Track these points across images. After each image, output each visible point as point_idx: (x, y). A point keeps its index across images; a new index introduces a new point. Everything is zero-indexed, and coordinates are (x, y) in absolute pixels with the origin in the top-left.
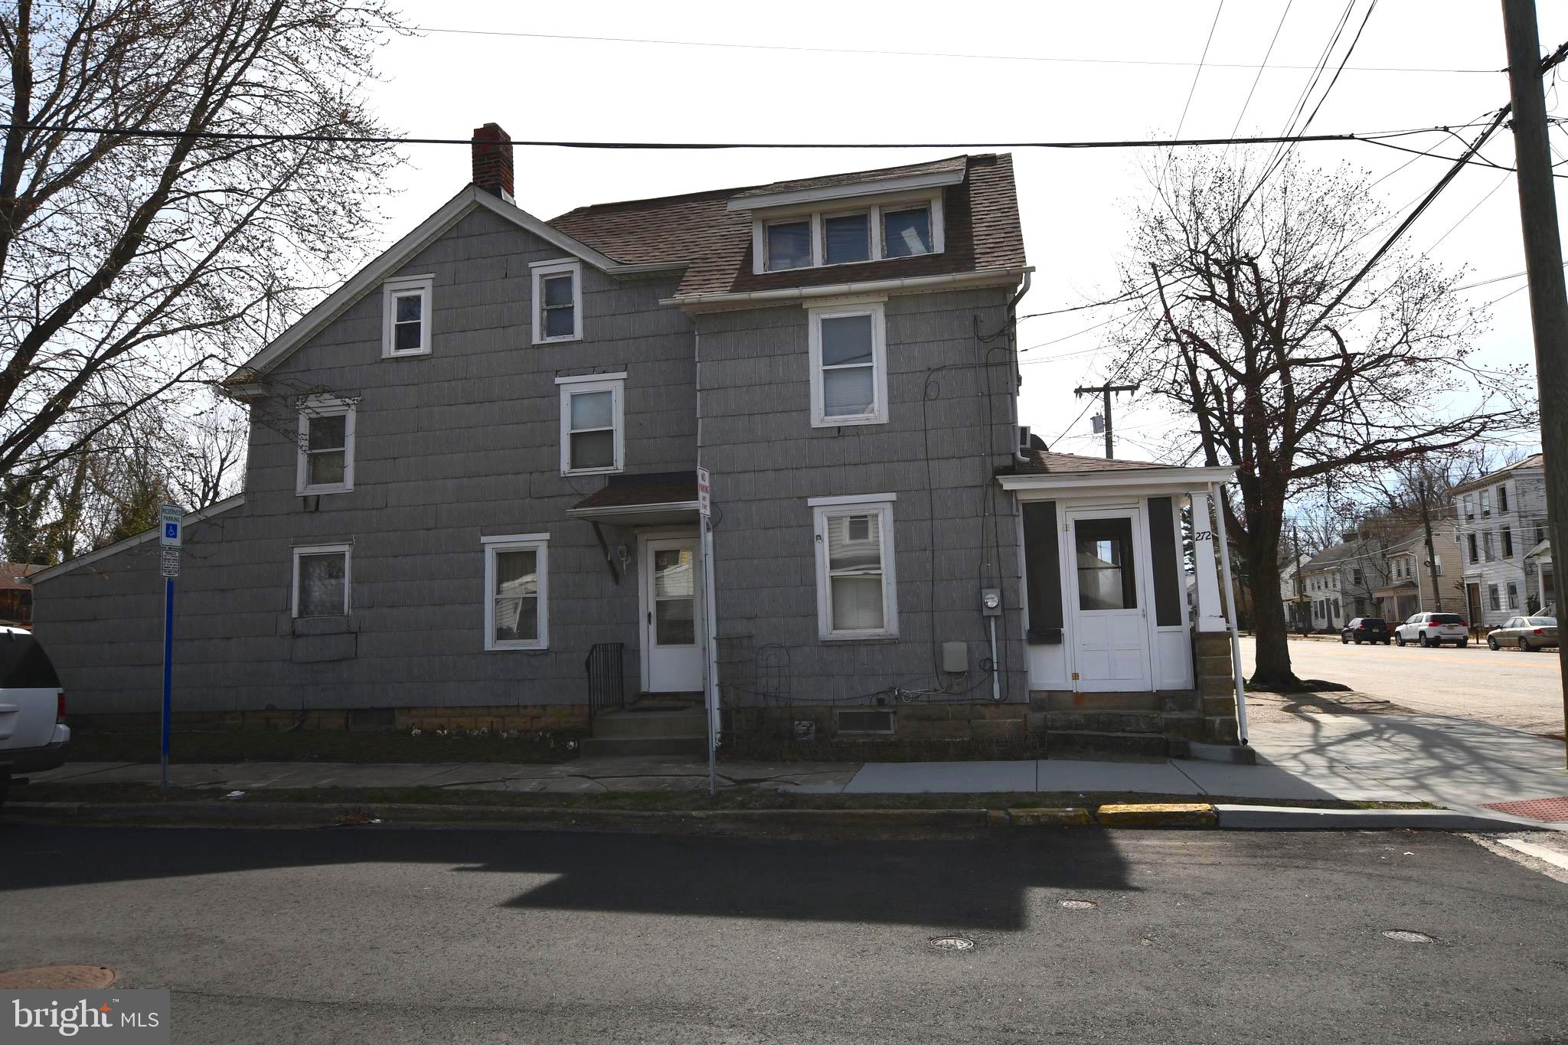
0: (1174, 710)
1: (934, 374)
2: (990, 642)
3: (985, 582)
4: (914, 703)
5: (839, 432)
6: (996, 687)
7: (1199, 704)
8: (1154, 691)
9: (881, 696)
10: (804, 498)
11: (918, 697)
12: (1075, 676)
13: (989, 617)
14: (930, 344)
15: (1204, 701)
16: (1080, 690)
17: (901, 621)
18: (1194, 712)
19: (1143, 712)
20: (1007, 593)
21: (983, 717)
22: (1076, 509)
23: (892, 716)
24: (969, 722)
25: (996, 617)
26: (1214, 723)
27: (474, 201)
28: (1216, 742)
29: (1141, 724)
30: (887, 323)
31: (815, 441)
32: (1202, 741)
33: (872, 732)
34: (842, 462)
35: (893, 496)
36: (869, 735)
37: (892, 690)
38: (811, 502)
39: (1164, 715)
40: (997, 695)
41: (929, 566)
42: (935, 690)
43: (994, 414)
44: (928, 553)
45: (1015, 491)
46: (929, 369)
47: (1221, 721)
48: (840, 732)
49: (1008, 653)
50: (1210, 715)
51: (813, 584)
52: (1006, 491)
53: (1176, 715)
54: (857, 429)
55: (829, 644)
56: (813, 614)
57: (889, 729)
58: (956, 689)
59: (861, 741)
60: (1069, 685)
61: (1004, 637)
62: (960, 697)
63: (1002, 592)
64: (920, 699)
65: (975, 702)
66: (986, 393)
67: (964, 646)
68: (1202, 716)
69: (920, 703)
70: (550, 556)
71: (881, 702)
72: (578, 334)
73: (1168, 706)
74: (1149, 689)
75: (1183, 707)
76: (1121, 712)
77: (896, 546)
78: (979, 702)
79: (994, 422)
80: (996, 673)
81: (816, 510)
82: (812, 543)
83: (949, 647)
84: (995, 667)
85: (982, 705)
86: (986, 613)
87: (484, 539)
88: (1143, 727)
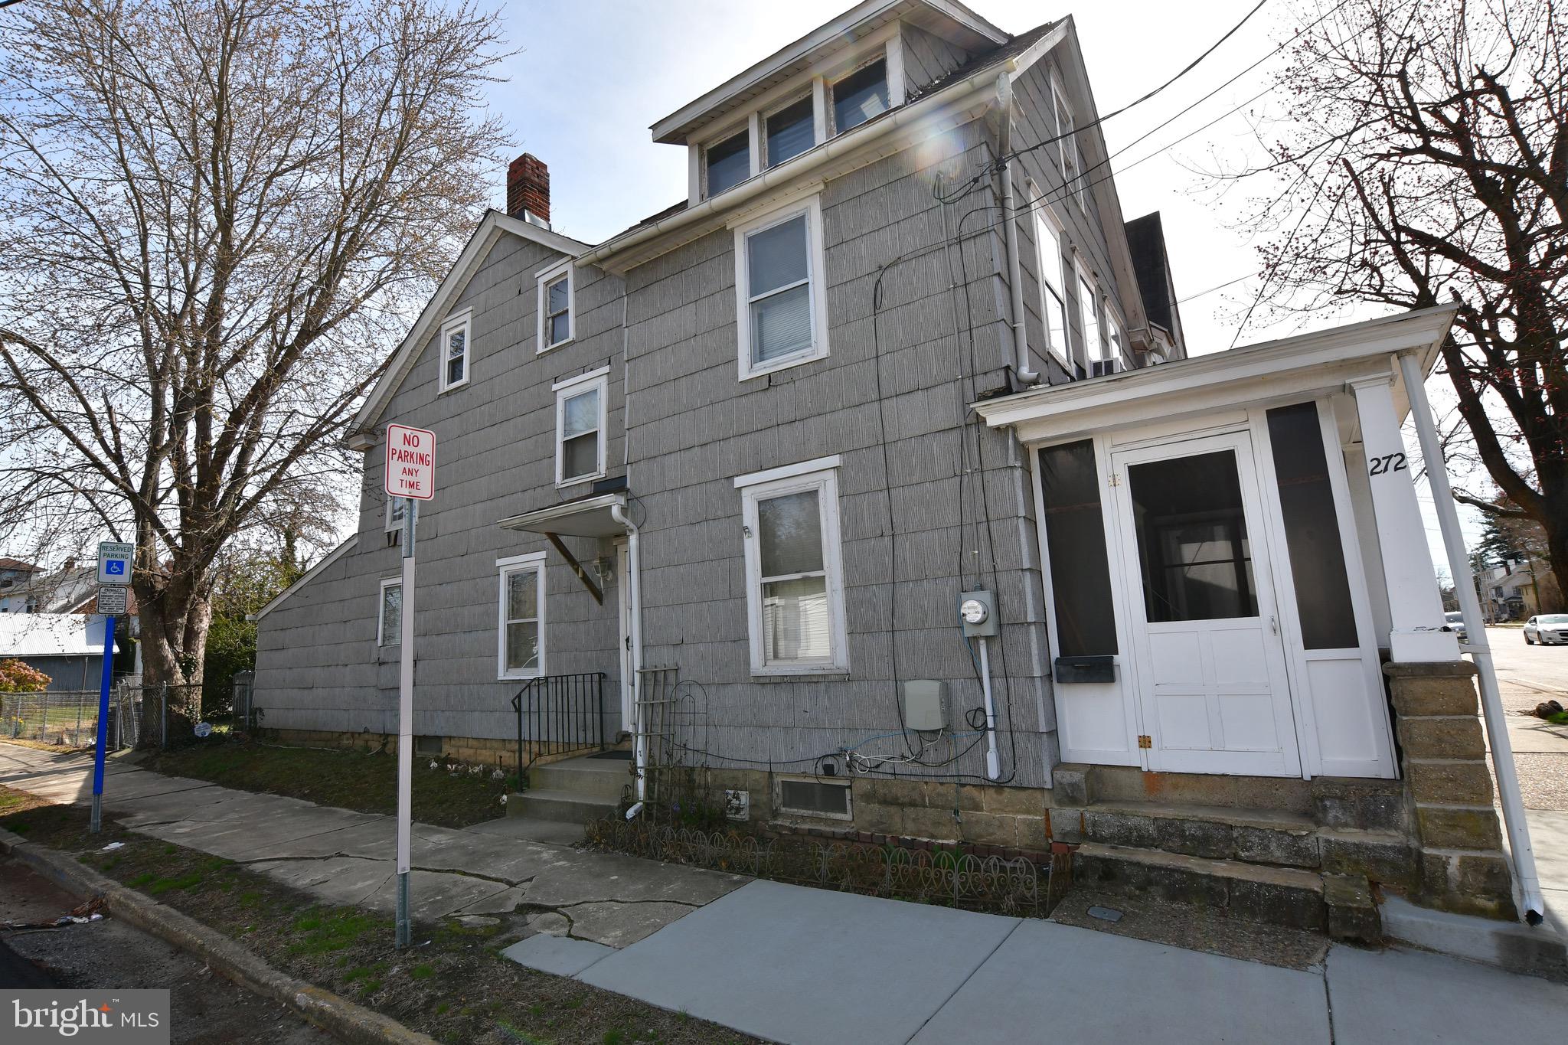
0: (1346, 825)
1: (887, 272)
2: (980, 679)
3: (970, 581)
4: (874, 776)
5: (770, 381)
6: (992, 759)
7: (1405, 818)
8: (1307, 777)
9: (829, 761)
10: (730, 478)
11: (878, 766)
12: (1145, 742)
13: (976, 638)
14: (881, 232)
15: (1415, 813)
16: (1156, 767)
17: (852, 647)
18: (1393, 833)
19: (1278, 822)
20: (1005, 598)
21: (977, 807)
22: (1129, 447)
23: (848, 791)
24: (956, 812)
25: (987, 638)
26: (1445, 865)
27: (496, 227)
28: (1450, 907)
29: (1273, 846)
30: (825, 220)
31: (744, 399)
32: (1416, 900)
33: (823, 814)
34: (775, 423)
35: (835, 460)
36: (820, 820)
37: (842, 752)
38: (739, 482)
39: (1323, 833)
40: (993, 773)
41: (888, 560)
42: (903, 757)
43: (973, 311)
44: (887, 540)
45: (1012, 428)
46: (880, 268)
47: (1464, 861)
48: (783, 809)
49: (1013, 700)
50: (1433, 845)
51: (743, 597)
52: (998, 429)
53: (1352, 836)
54: (790, 374)
55: (762, 681)
56: (742, 639)
57: (845, 811)
58: (931, 757)
59: (806, 826)
60: (1133, 757)
61: (1004, 673)
62: (941, 771)
63: (997, 597)
64: (881, 769)
65: (964, 780)
66: (961, 282)
67: (935, 687)
68: (1414, 843)
69: (881, 776)
70: (548, 576)
71: (829, 771)
72: (572, 335)
73: (1331, 816)
74: (1293, 771)
75: (1368, 820)
76: (1230, 819)
77: (843, 534)
78: (969, 780)
79: (974, 324)
80: (991, 735)
81: (744, 492)
82: (741, 539)
83: (912, 688)
84: (990, 724)
85: (974, 786)
86: (969, 632)
87: (499, 562)
88: (1278, 854)
